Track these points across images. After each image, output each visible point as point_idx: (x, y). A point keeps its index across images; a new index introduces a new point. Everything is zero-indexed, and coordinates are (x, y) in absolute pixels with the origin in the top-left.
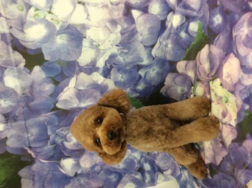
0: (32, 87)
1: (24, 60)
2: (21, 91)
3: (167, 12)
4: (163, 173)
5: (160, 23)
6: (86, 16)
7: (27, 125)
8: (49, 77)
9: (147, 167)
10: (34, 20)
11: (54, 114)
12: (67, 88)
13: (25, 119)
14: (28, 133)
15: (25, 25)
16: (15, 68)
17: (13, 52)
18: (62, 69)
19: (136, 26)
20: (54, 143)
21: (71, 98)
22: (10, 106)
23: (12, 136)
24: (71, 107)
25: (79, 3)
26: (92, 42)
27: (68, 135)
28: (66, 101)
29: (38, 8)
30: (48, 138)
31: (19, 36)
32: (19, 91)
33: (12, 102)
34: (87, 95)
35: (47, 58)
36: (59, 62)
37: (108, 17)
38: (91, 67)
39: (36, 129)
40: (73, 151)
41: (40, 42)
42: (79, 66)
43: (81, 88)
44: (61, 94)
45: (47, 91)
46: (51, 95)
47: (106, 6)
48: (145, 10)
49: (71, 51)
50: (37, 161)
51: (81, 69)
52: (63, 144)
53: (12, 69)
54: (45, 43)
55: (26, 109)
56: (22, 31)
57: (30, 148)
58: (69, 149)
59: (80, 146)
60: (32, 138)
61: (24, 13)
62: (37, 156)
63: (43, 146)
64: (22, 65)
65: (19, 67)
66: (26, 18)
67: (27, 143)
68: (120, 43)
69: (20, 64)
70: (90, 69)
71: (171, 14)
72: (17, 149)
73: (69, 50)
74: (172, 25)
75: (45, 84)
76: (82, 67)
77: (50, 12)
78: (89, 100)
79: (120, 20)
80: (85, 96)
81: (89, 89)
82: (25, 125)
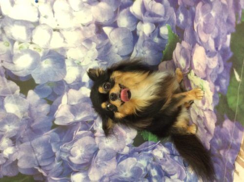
0: (30, 110)
1: (18, 87)
2: (21, 115)
3: (135, 23)
4: (169, 178)
5: (131, 34)
6: (63, 40)
7: (33, 146)
8: (42, 98)
9: (154, 172)
10: (19, 52)
11: (55, 131)
12: (60, 106)
13: (30, 140)
14: (35, 154)
15: (13, 57)
16: (12, 95)
17: (8, 82)
18: (52, 89)
19: (110, 41)
20: (60, 159)
21: (66, 114)
22: (14, 130)
23: (21, 158)
24: (68, 122)
25: (55, 30)
26: (73, 61)
27: (71, 150)
28: (62, 118)
29: (21, 41)
30: (54, 156)
31: (10, 67)
32: (20, 115)
33: (15, 126)
34: (80, 109)
35: (37, 82)
36: (49, 83)
37: (82, 37)
38: (77, 83)
39: (41, 148)
40: (79, 165)
41: (29, 70)
42: (67, 84)
43: (74, 103)
44: (57, 112)
45: (44, 111)
46: (48, 115)
47: (79, 29)
48: (114, 25)
49: (57, 72)
50: (48, 179)
51: (70, 87)
52: (69, 160)
53: (10, 96)
54: (33, 69)
55: (28, 130)
56: (12, 63)
57: (40, 167)
58: (75, 164)
59: (85, 160)
60: (39, 157)
61: (10, 48)
62: (48, 174)
63: (51, 164)
64: (18, 91)
65: (14, 95)
66: (13, 52)
67: (36, 162)
68: (98, 58)
69: (15, 91)
70: (77, 85)
71: (139, 26)
72: (28, 169)
73: (55, 72)
74: (143, 33)
75: (41, 105)
76: (70, 84)
77: (31, 43)
78: (83, 113)
79: (93, 38)
80: (79, 110)
81: (81, 103)
82: (31, 145)
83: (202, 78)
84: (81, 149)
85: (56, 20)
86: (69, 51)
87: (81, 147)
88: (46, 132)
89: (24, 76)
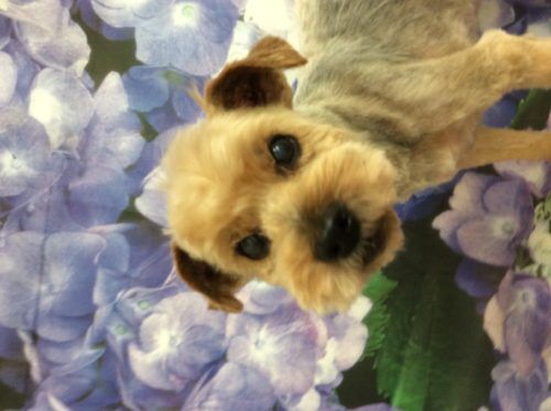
0: (88, 131)
1: (88, 51)
2: (60, 138)
7: (47, 252)
8: (134, 111)
11: (126, 233)
13: (48, 230)
14: (41, 282)
16: (64, 69)
17: (69, 23)
18: (171, 95)
20: (101, 341)
22: (22, 176)
27: (146, 322)
30: (88, 318)
32: (55, 137)
33: (29, 165)
35: (142, 55)
36: (168, 71)
39: (65, 269)
41: (135, 15)
46: (130, 170)
52: (126, 355)
53: (56, 70)
55: (57, 196)
57: (35, 337)
58: (138, 381)
59: (172, 378)
60: (47, 302)
63: (71, 343)
64: (82, 64)
65: (70, 69)
67: (30, 317)
69: (77, 58)
75: (121, 130)
82: (42, 248)
84: (173, 333)
87: (177, 324)
88: (100, 224)
89: (117, 26)
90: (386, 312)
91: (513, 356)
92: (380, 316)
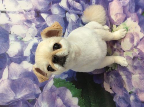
3: (64, 12)
5: (63, 20)
6: (8, 19)
19: (46, 23)
21: (6, 90)
25: (2, 12)
26: (16, 37)
37: (24, 18)
38: (19, 57)
42: (9, 57)
43: (15, 78)
47: (22, 13)
48: (49, 13)
51: (12, 60)
70: (19, 58)
71: (67, 14)
76: (12, 57)
78: (24, 90)
79: (33, 20)
80: (20, 87)
81: (22, 78)
83: (123, 22)
85: (4, 6)
86: (12, 27)
90: (82, 99)
91: (116, 93)
92: (82, 101)
